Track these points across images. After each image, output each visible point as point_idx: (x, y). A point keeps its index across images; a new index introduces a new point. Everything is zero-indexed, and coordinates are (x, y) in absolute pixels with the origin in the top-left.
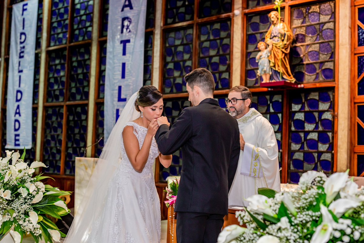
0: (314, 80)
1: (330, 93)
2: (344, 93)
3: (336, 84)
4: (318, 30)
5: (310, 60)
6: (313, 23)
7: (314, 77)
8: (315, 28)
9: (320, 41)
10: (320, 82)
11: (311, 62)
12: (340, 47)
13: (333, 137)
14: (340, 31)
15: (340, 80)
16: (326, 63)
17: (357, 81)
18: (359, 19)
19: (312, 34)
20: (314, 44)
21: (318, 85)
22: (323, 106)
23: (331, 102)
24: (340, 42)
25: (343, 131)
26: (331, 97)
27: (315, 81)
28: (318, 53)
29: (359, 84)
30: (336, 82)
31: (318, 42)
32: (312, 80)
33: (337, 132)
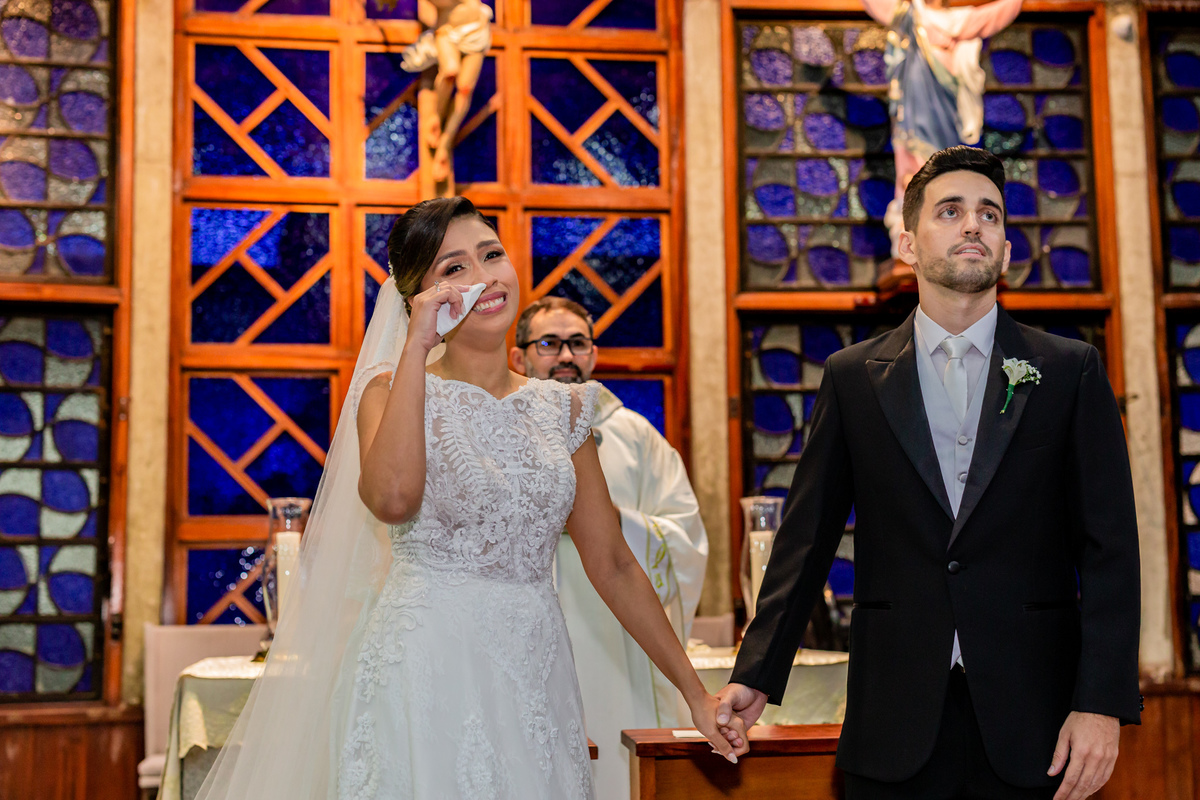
0: (27, 272)
1: (95, 331)
2: (151, 329)
3: (121, 295)
4: (44, 88)
5: (7, 192)
6: (24, 59)
7: (24, 260)
8: (32, 78)
9: (51, 131)
10: (52, 282)
11: (14, 201)
12: (140, 165)
13: (105, 490)
14: (141, 111)
15: (139, 284)
16: (77, 217)
17: (192, 293)
18: (201, 81)
19: (18, 99)
20: (24, 136)
21: (48, 293)
22: (62, 373)
23: (96, 361)
24: (140, 147)
25: (148, 464)
26: (98, 341)
27: (30, 276)
28: (44, 173)
29: (195, 304)
30: (125, 289)
31: (43, 131)
32: (15, 272)
33: (123, 471)
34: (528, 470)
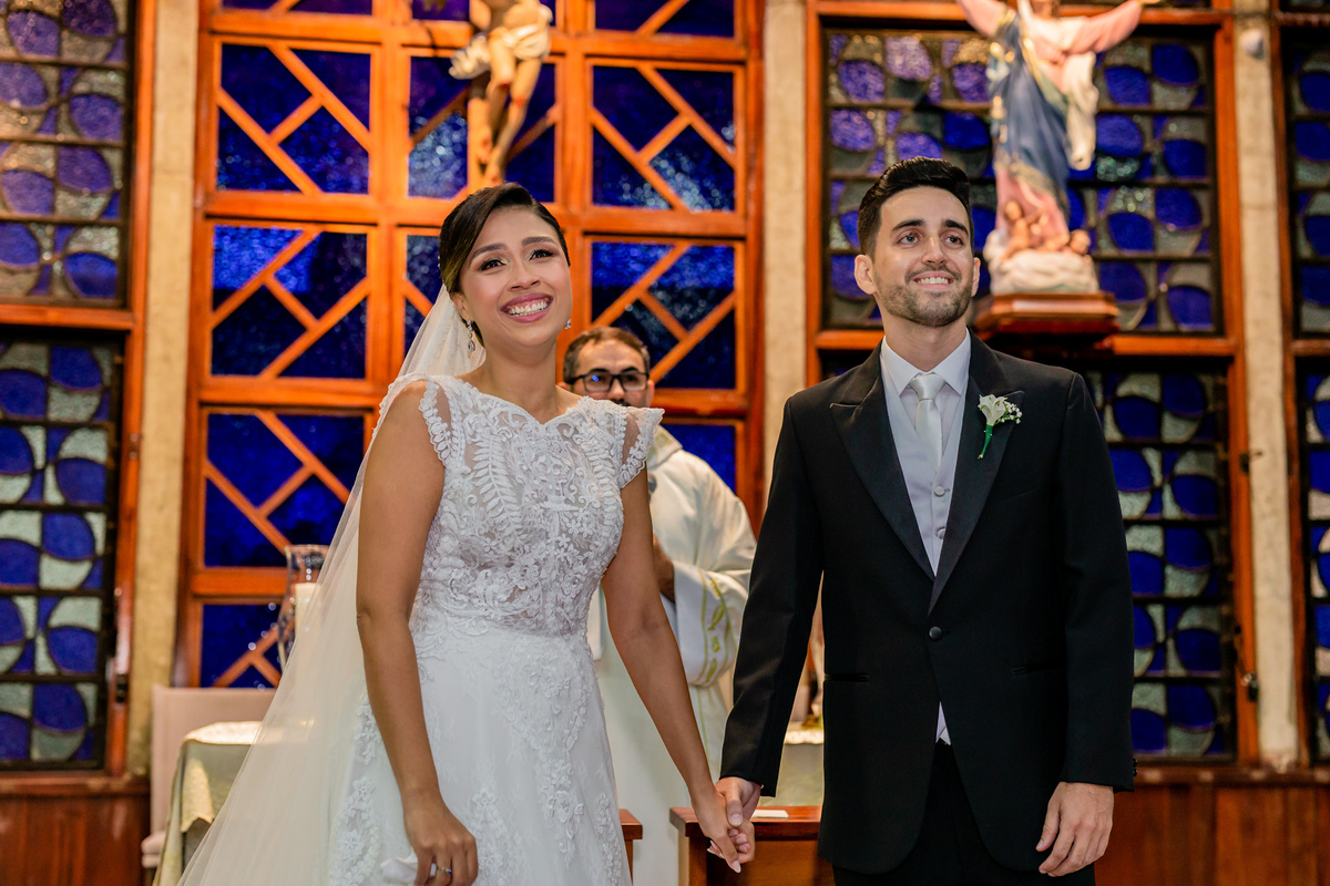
0: (30, 292)
1: (104, 358)
2: (167, 359)
3: (134, 320)
4: (53, 89)
5: (10, 203)
6: (31, 57)
7: (27, 280)
8: (40, 78)
9: (61, 138)
10: (57, 304)
11: (17, 214)
12: (159, 177)
13: (112, 536)
14: (160, 117)
15: (154, 309)
16: (87, 233)
17: (214, 319)
18: (227, 85)
19: (23, 102)
20: (30, 142)
21: (54, 317)
22: (67, 405)
23: (105, 392)
24: (159, 157)
25: (161, 508)
26: (107, 372)
27: (34, 298)
28: (51, 184)
29: (217, 332)
30: (138, 314)
31: (50, 137)
32: (17, 293)
33: (133, 515)
34: (569, 507)
